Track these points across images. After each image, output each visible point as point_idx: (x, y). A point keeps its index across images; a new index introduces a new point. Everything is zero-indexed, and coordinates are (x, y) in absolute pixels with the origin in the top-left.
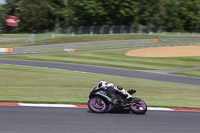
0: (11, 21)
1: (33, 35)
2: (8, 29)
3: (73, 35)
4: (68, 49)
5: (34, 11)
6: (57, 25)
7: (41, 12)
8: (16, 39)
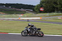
0: (42, 9)
1: (48, 14)
2: (41, 12)
3: (61, 13)
4: (59, 18)
5: (48, 6)
6: (56, 10)
7: (51, 6)
8: (43, 15)
